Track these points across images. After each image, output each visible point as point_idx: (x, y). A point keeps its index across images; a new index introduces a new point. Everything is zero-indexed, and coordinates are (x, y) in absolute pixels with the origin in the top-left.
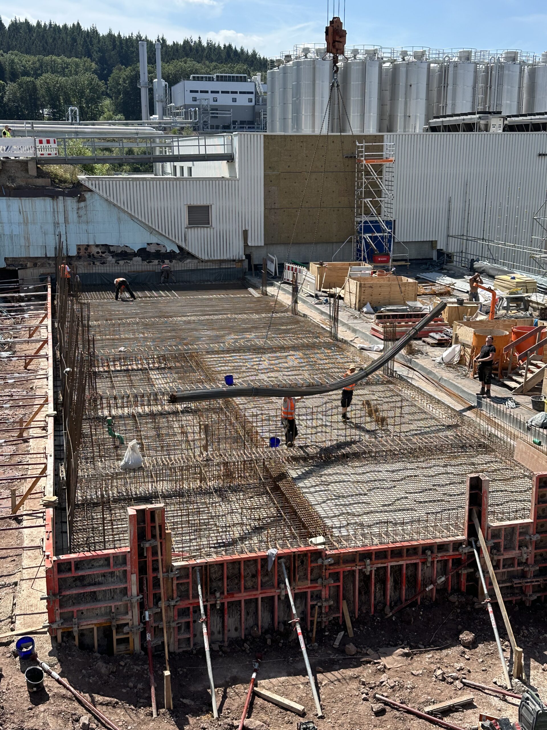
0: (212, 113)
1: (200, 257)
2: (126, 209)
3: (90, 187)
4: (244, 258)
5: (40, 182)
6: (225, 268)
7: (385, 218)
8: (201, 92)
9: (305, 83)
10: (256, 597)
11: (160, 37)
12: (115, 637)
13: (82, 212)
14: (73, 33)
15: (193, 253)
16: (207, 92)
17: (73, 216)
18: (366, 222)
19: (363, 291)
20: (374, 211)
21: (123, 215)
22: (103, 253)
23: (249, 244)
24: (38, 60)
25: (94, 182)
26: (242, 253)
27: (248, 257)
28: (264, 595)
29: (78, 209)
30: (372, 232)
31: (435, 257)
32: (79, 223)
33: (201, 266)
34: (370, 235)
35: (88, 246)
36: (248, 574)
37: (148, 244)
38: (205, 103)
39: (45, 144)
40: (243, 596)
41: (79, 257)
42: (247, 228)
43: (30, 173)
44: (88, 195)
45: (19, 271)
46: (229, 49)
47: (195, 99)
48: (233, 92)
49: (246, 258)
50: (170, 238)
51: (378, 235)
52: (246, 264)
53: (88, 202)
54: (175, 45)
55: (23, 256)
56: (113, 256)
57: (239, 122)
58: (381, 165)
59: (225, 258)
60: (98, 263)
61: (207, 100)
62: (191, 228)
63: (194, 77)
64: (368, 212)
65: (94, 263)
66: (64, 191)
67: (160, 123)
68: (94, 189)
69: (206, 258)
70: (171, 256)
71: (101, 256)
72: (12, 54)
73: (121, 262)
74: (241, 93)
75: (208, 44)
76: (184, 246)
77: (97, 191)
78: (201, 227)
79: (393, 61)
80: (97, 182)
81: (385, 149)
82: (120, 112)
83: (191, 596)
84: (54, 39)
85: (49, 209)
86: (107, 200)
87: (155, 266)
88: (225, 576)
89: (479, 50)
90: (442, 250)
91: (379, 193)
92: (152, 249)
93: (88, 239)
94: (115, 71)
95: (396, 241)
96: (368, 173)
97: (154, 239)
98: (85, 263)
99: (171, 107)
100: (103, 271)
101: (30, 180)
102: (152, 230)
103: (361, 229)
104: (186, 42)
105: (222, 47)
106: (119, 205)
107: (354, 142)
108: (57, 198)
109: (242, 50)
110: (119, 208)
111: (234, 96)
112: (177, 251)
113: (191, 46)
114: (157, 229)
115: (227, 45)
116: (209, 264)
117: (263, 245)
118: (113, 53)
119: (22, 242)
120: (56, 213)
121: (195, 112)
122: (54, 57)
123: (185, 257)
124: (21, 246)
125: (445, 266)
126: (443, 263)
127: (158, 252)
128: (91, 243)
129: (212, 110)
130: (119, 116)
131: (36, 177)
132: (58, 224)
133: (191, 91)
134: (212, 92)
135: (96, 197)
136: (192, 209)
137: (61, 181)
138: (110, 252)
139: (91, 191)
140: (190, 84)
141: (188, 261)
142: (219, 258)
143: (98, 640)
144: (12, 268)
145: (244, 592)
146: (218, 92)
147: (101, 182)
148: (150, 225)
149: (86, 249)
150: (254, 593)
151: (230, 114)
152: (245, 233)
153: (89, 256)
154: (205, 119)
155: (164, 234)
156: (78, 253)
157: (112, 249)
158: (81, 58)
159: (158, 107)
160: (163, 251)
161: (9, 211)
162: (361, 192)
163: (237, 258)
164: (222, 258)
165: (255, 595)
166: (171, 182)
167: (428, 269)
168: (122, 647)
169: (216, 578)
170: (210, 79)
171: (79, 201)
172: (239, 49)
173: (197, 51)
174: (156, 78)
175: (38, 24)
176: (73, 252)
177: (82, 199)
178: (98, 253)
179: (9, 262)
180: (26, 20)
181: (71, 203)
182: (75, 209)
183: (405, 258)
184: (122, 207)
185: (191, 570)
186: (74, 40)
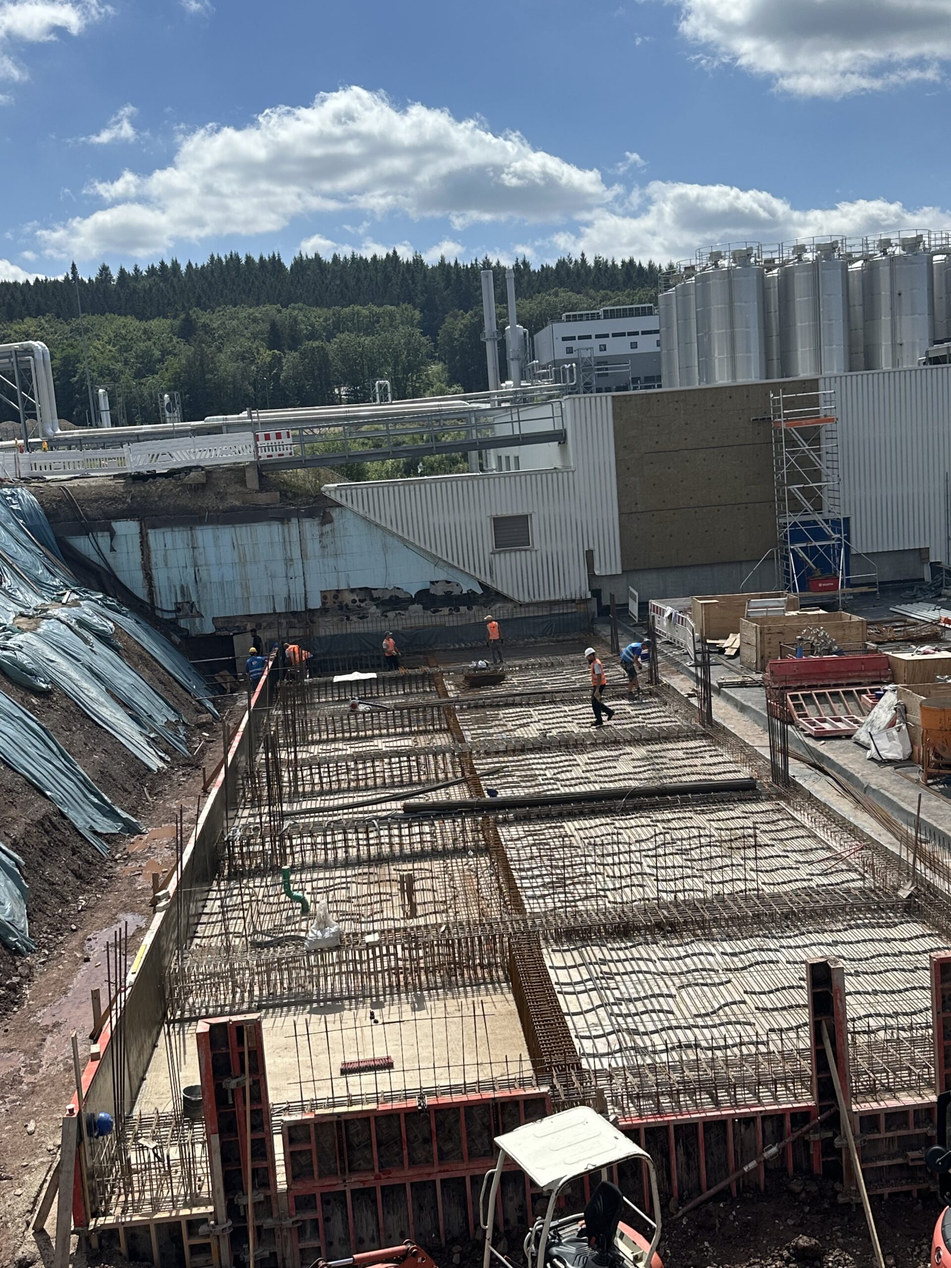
0: (599, 370)
1: (516, 598)
2: (395, 531)
3: (338, 499)
4: (589, 596)
5: (263, 498)
6: (559, 614)
7: (831, 516)
8: (580, 338)
9: (717, 307)
10: (431, 1178)
11: (520, 261)
12: (187, 1242)
13: (327, 540)
14: (385, 267)
15: (505, 592)
16: (589, 337)
17: (313, 547)
18: (795, 524)
19: (766, 640)
20: (808, 505)
21: (391, 541)
22: (361, 601)
23: (597, 573)
24: (334, 314)
25: (343, 492)
26: (585, 587)
27: (596, 593)
28: (445, 1176)
29: (322, 535)
30: (806, 539)
31: (928, 577)
32: (323, 557)
33: (521, 613)
34: (804, 545)
35: (338, 591)
36: (416, 1136)
37: (432, 583)
38: (586, 354)
39: (273, 440)
40: (406, 1175)
41: (324, 610)
42: (591, 547)
43: (249, 486)
44: (335, 513)
45: (235, 638)
46: (629, 265)
47: (570, 350)
48: (630, 334)
49: (593, 595)
50: (467, 570)
51: (817, 544)
52: (593, 607)
53: (336, 523)
55: (240, 613)
56: (377, 606)
57: (642, 379)
58: (817, 428)
59: (557, 598)
60: (354, 618)
61: (591, 349)
62: (499, 553)
63: (568, 317)
64: (796, 507)
65: (348, 619)
66: (298, 510)
67: (516, 392)
68: (344, 502)
69: (527, 600)
70: (469, 599)
71: (359, 607)
72: (294, 308)
73: (391, 615)
74: (644, 333)
75: (597, 262)
76: (489, 582)
77: (350, 505)
78: (516, 551)
79: (866, 258)
80: (349, 492)
81: (821, 401)
82: (457, 382)
83: (316, 1174)
84: (358, 280)
85: (277, 538)
86: (365, 518)
87: (445, 617)
88: (374, 1140)
90: (939, 563)
91: (816, 475)
92: (439, 591)
93: (338, 582)
94: (449, 319)
95: (853, 552)
96: (791, 442)
97: (441, 575)
98: (335, 619)
99: (533, 366)
100: (362, 630)
101: (249, 497)
102: (436, 561)
103: (786, 536)
104: (561, 264)
105: (619, 264)
106: (383, 524)
107: (767, 394)
108: (289, 520)
109: (651, 266)
110: (384, 529)
111: (633, 339)
112: (480, 591)
113: (568, 269)
114: (445, 558)
115: (627, 260)
116: (531, 609)
117: (620, 572)
118: (448, 292)
119: (238, 592)
120: (287, 544)
121: (571, 368)
122: (358, 308)
123: (492, 600)
124: (236, 599)
125: (944, 591)
126: (941, 586)
127: (448, 594)
128: (343, 587)
129: (599, 364)
130: (456, 387)
131: (257, 492)
132: (292, 560)
133: (564, 339)
134: (597, 337)
135: (349, 514)
136: (498, 522)
137: (296, 495)
138: (373, 599)
139: (339, 506)
140: (561, 329)
141: (498, 605)
142: (547, 599)
143: (160, 1247)
144: (225, 633)
145: (409, 1168)
146: (607, 336)
147: (354, 492)
148: (434, 552)
149: (336, 597)
150: (428, 1170)
151: (627, 368)
152: (589, 555)
153: (341, 607)
154: (587, 380)
155: (456, 564)
156: (324, 604)
157: (375, 594)
158: (397, 305)
159: (514, 368)
160: (456, 592)
161: (216, 545)
162: (783, 476)
163: (578, 597)
164: (553, 598)
165: (429, 1174)
166: (465, 483)
167: (914, 597)
168: (200, 1260)
169: (360, 1143)
170: (595, 317)
171: (322, 524)
172: (645, 265)
173: (578, 274)
174: (508, 324)
175: (335, 258)
176: (315, 603)
177: (326, 520)
178: (354, 601)
179: (220, 625)
180: (316, 255)
181: (311, 527)
182: (317, 536)
183: (872, 581)
184: (389, 527)
185: (312, 1129)
186: (387, 278)
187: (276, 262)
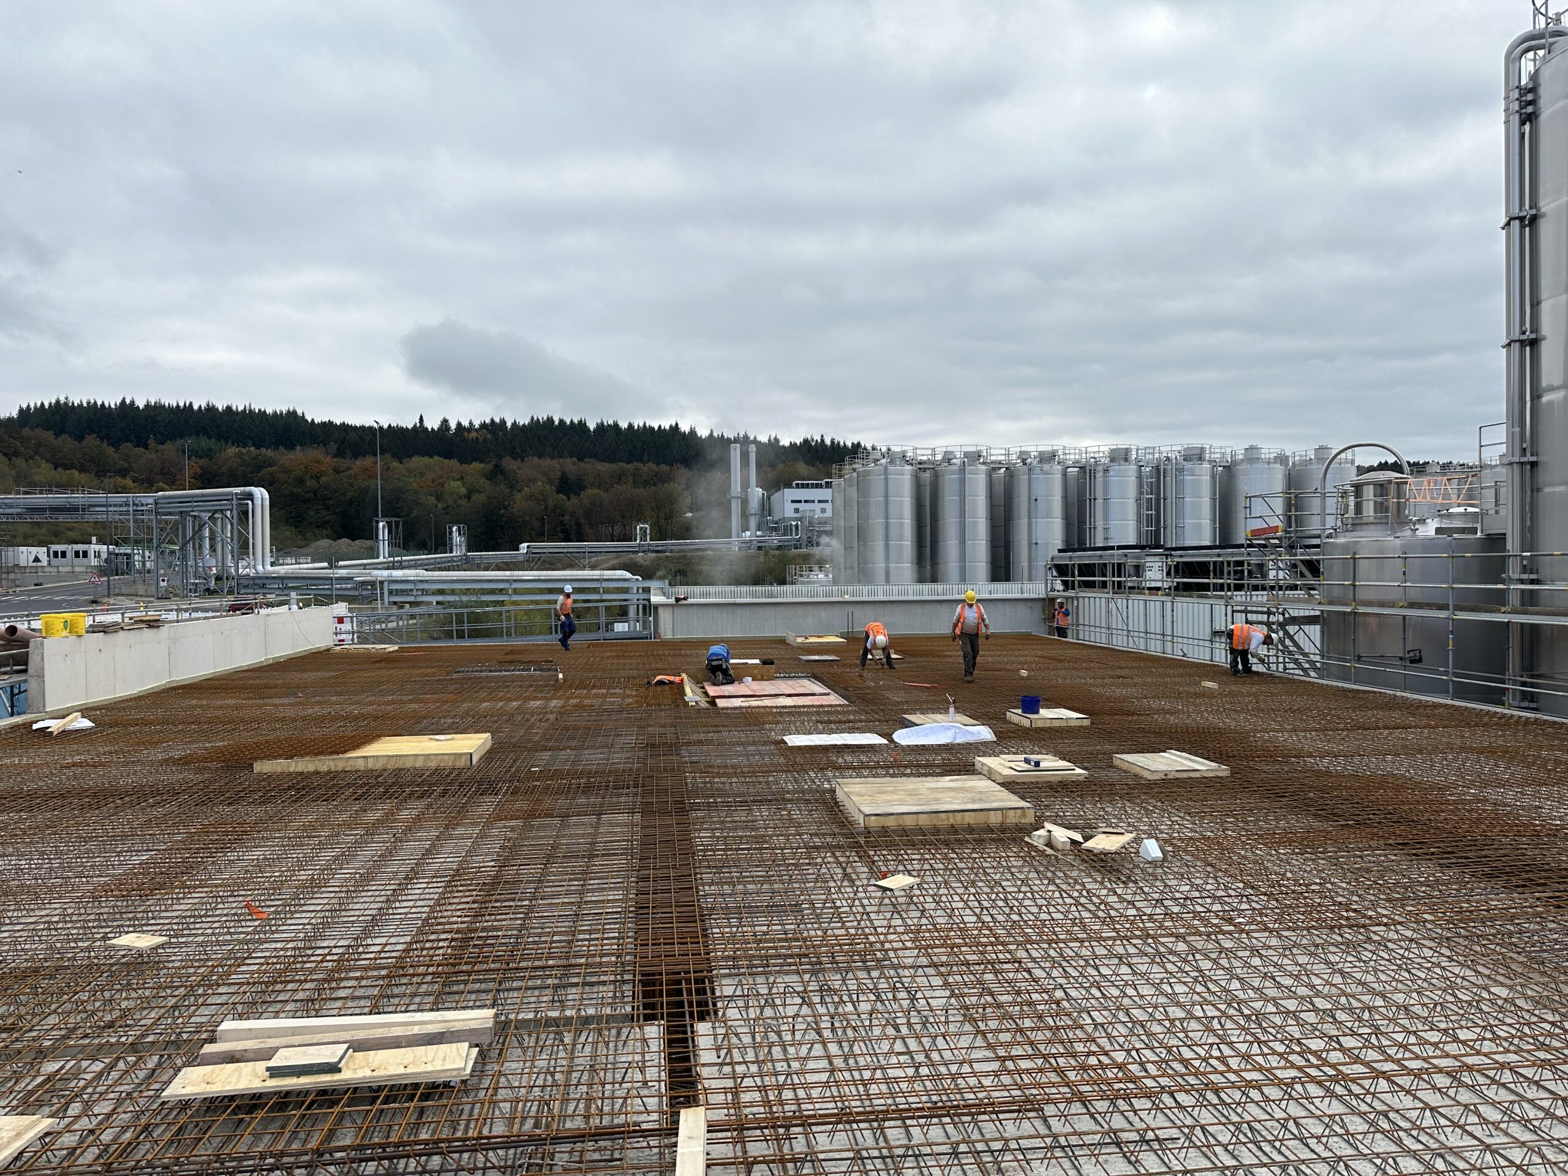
8: (806, 501)
9: (875, 499)
16: (813, 501)
38: (810, 515)
47: (797, 511)
54: (793, 446)
61: (812, 512)
63: (794, 485)
67: (752, 541)
72: (586, 463)
84: (644, 443)
89: (1142, 445)
99: (767, 520)
121: (797, 526)
122: (640, 465)
129: (820, 523)
133: (793, 501)
140: (790, 494)
146: (827, 501)
154: (809, 535)
170: (818, 486)
174: (750, 486)
186: (666, 444)
187: (582, 425)
